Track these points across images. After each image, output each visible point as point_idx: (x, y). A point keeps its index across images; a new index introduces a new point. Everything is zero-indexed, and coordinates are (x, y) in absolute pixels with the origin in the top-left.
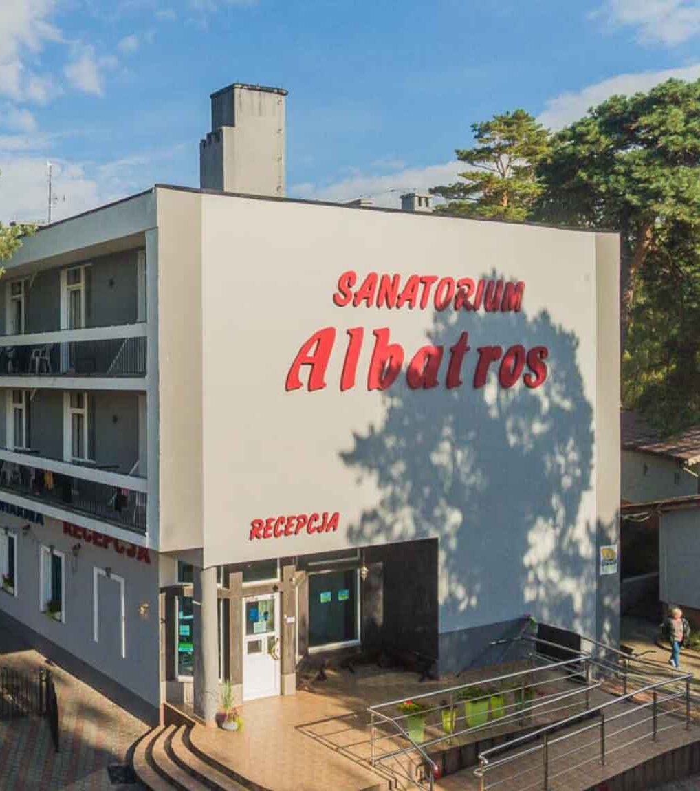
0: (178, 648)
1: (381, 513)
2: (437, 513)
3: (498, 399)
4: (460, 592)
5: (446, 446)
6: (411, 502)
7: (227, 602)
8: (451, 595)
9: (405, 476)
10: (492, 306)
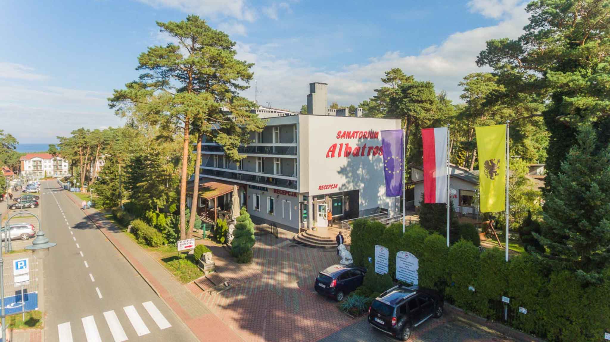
0: (303, 216)
1: (346, 184)
2: (358, 184)
3: (372, 158)
4: (363, 202)
5: (361, 169)
6: (353, 182)
7: (314, 204)
8: (362, 202)
9: (352, 176)
10: (371, 138)
